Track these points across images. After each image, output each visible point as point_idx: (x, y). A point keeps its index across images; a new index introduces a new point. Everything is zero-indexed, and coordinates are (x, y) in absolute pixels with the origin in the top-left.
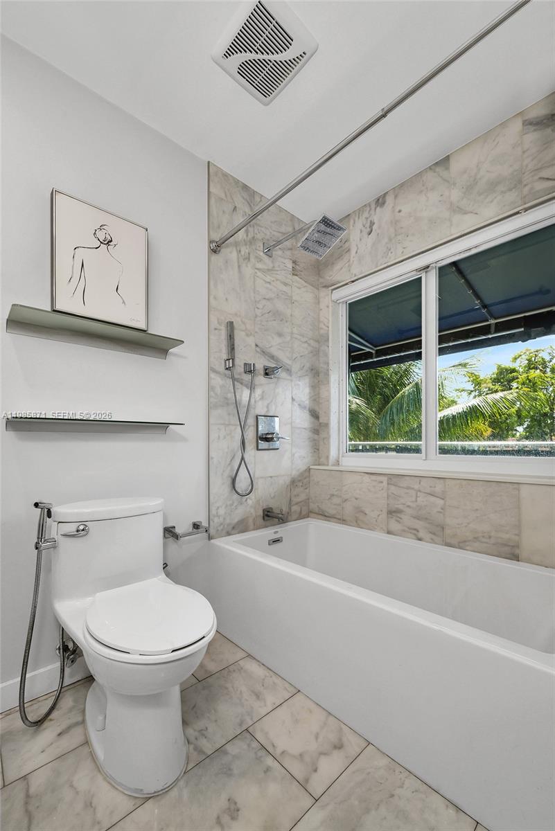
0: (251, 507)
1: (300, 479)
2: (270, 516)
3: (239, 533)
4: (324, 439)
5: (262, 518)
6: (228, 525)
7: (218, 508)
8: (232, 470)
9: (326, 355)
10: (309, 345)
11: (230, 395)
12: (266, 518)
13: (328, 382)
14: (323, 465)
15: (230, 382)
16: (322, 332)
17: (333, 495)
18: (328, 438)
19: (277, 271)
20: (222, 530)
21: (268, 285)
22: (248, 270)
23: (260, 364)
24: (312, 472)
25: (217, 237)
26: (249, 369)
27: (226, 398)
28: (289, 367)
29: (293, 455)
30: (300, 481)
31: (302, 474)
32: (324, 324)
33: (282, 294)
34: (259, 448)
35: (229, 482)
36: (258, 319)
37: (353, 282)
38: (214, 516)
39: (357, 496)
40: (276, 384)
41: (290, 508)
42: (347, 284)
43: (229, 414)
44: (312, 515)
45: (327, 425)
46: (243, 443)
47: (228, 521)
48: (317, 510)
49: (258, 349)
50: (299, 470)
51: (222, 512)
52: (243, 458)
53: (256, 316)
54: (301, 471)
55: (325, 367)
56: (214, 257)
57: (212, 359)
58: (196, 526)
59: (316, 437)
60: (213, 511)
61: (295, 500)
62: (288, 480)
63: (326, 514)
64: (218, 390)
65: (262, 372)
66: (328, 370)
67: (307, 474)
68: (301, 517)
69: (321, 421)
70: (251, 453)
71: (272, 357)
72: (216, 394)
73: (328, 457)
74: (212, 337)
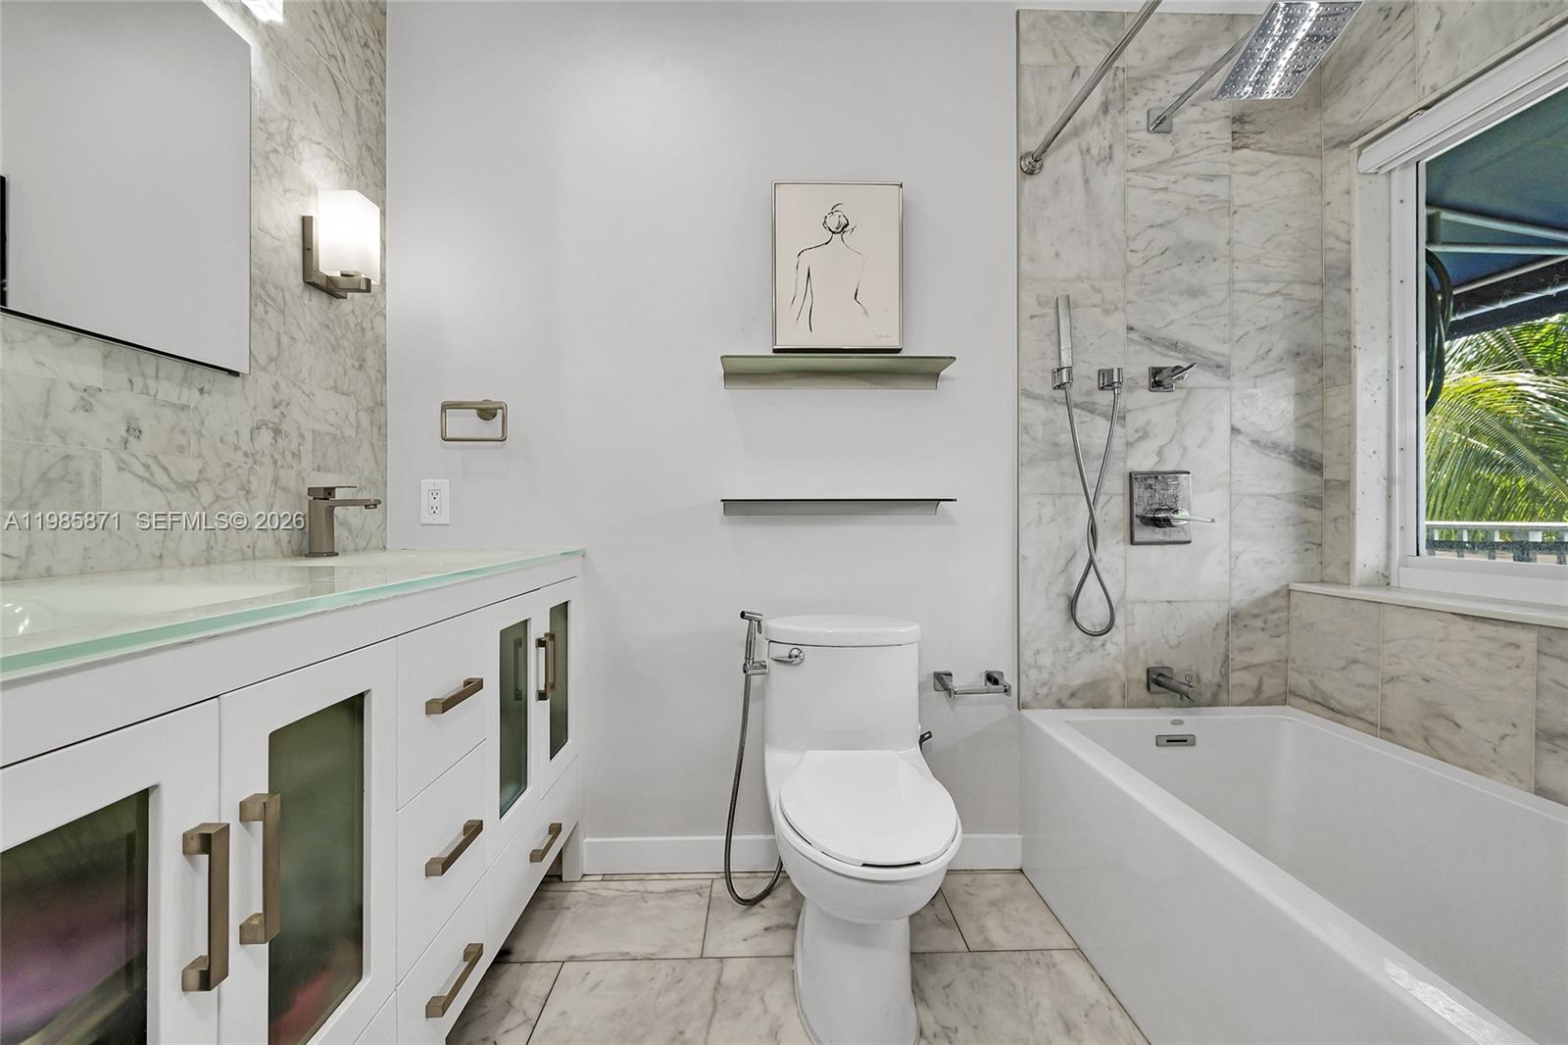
0: (1116, 659)
1: (1256, 611)
2: (1161, 684)
3: (1085, 706)
4: (1335, 520)
5: (1143, 686)
6: (1060, 688)
7: (1038, 652)
8: (1069, 583)
9: (1345, 312)
10: (1288, 297)
11: (1065, 438)
12: (1153, 687)
13: (1350, 379)
14: (1337, 583)
15: (1063, 411)
16: (1331, 257)
17: (1355, 661)
18: (1349, 516)
19: (1187, 155)
20: (1047, 695)
21: (1161, 196)
22: (1108, 182)
23: (1137, 365)
24: (1295, 598)
25: (1033, 144)
26: (1108, 381)
27: (1055, 444)
28: (1219, 359)
29: (1234, 557)
30: (1255, 616)
31: (1264, 601)
32: (1337, 238)
33: (1201, 202)
34: (1136, 540)
35: (1063, 604)
36: (1136, 272)
37: (1427, 108)
38: (1029, 666)
39: (1431, 673)
40: (1184, 401)
41: (1225, 676)
42: (1406, 120)
43: (1063, 474)
44: (1292, 700)
45: (1346, 486)
46: (1093, 530)
47: (1060, 679)
48: (1308, 691)
49: (1133, 335)
50: (1253, 591)
51: (1046, 659)
52: (1091, 562)
53: (1129, 269)
54: (1259, 594)
55: (1341, 342)
56: (1030, 183)
57: (1024, 374)
58: (992, 679)
59: (1312, 514)
60: (1027, 657)
61: (1238, 659)
62: (1220, 613)
63: (1333, 703)
64: (1039, 431)
65: (1146, 382)
66: (1348, 349)
67: (1282, 602)
68: (1257, 698)
69: (1327, 475)
70: (1112, 552)
71: (1174, 346)
72: (1034, 439)
73: (1348, 565)
74: (1023, 334)
